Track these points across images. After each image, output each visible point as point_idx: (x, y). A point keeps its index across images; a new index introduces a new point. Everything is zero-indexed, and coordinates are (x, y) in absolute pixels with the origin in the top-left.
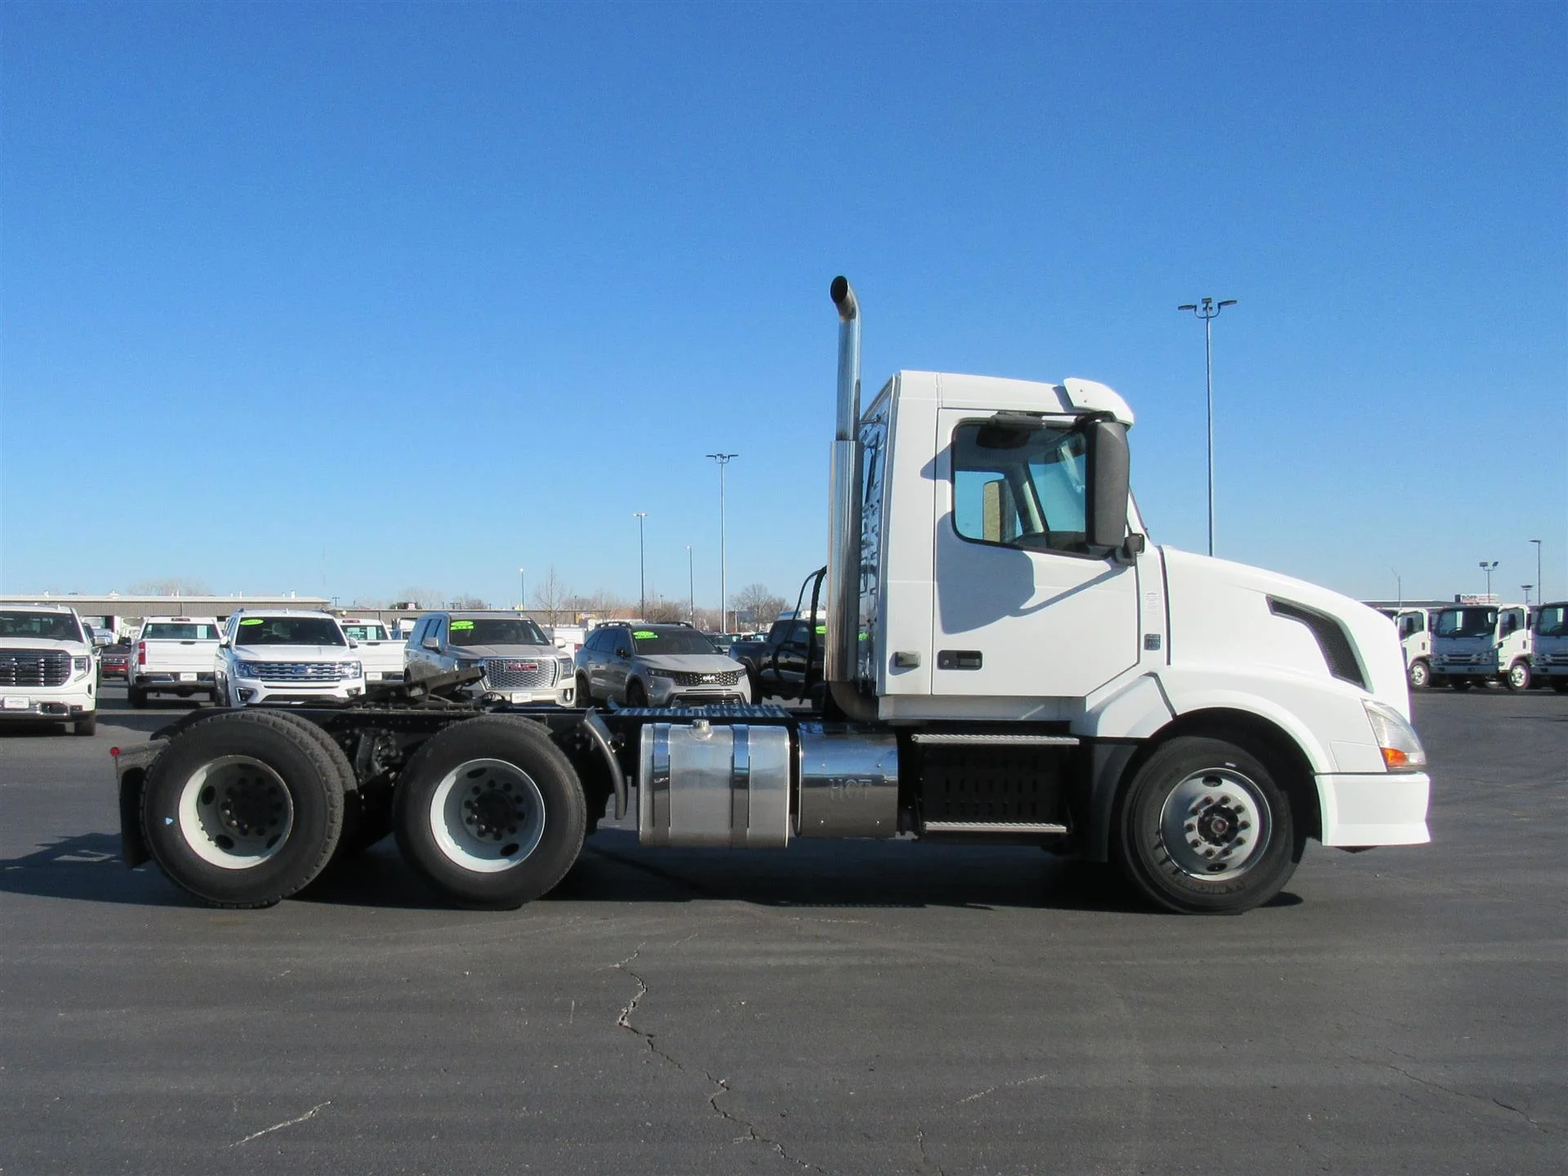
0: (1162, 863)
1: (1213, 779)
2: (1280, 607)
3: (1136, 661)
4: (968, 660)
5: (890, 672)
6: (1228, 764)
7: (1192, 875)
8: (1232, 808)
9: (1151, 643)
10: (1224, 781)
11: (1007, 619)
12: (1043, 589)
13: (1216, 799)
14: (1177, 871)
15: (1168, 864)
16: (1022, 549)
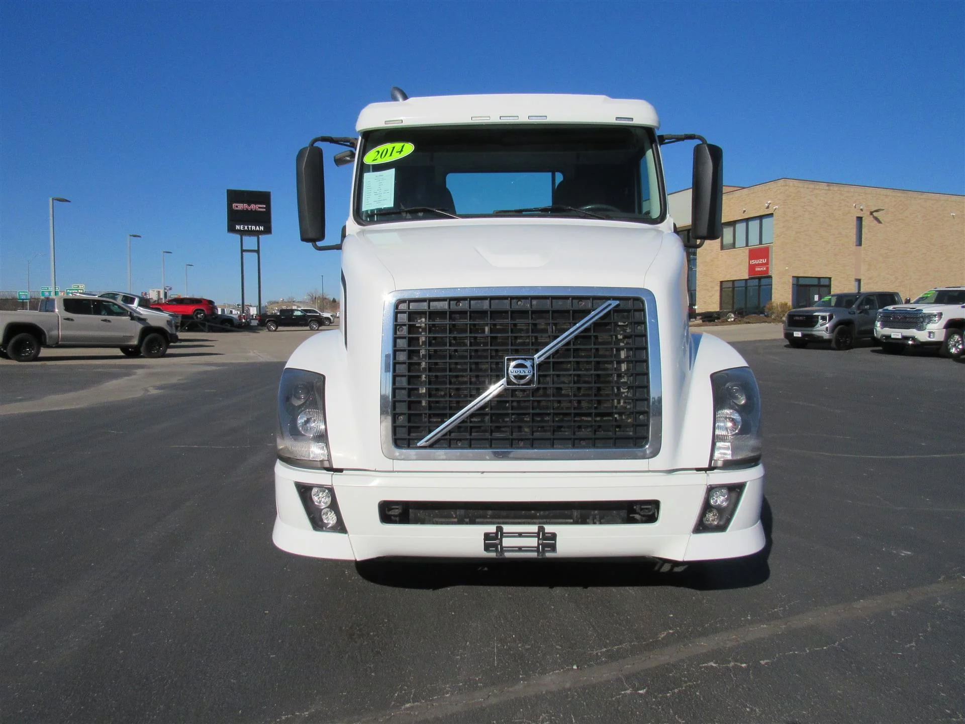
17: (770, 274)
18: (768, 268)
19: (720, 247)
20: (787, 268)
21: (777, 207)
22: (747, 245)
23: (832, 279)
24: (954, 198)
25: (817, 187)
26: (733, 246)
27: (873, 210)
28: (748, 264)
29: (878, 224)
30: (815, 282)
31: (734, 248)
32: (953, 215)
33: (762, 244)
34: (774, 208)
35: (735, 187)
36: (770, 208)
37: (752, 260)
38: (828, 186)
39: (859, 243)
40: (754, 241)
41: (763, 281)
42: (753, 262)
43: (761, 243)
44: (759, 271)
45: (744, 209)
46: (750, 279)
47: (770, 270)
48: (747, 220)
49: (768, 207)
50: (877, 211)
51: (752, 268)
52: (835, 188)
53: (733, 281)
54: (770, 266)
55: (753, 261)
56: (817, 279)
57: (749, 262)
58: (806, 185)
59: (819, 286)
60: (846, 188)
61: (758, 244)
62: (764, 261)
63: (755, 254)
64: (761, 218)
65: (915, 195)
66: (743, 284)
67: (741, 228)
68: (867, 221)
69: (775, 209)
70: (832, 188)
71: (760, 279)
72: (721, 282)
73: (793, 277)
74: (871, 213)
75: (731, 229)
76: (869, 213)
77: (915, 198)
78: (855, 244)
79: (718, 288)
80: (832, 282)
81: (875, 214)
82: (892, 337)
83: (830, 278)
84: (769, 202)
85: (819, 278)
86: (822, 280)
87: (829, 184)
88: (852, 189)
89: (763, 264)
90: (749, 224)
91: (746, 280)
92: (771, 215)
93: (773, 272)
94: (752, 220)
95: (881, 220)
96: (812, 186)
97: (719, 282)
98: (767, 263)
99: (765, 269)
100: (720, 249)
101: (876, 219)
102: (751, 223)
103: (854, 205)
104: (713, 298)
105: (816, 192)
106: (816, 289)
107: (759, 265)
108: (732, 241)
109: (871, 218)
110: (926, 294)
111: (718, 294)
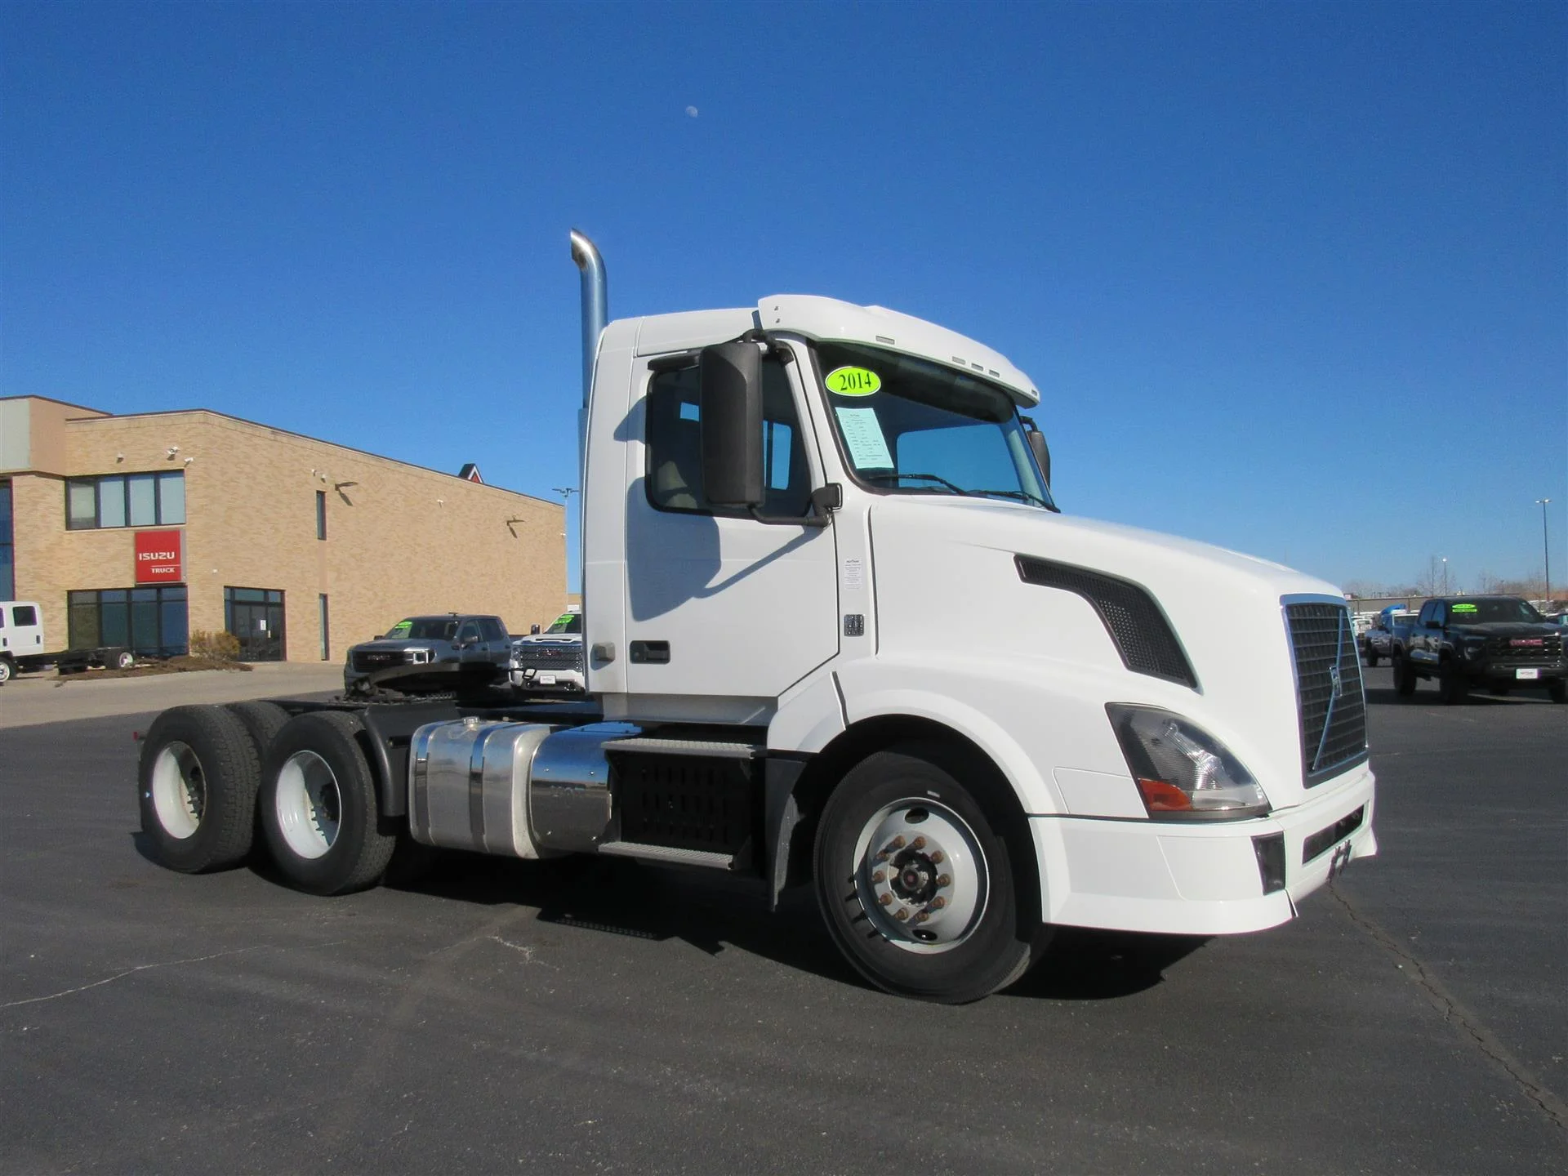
0: (857, 919)
1: (918, 814)
2: (1035, 570)
3: (837, 651)
4: (652, 652)
5: (592, 666)
6: (929, 793)
7: (896, 942)
8: (929, 855)
9: (854, 626)
10: (931, 815)
11: (693, 602)
12: (730, 564)
13: (908, 842)
14: (876, 933)
15: (862, 923)
16: (712, 514)
17: (183, 581)
18: (178, 570)
19: (64, 523)
20: (215, 571)
21: (192, 459)
22: (127, 524)
23: (286, 593)
24: (438, 476)
25: (257, 433)
26: (95, 523)
27: (340, 483)
28: (133, 559)
29: (347, 506)
30: (260, 597)
31: (98, 527)
32: (440, 503)
33: (161, 525)
34: (186, 460)
35: (97, 412)
36: (177, 460)
37: (143, 552)
38: (273, 433)
39: (322, 536)
40: (143, 515)
41: (167, 593)
42: (146, 556)
43: (158, 522)
44: (156, 574)
45: (120, 456)
46: (136, 588)
47: (182, 573)
48: (126, 477)
49: (172, 458)
50: (346, 485)
51: (142, 568)
52: (284, 439)
53: (99, 592)
54: (182, 565)
55: (144, 555)
56: (262, 593)
57: (137, 557)
58: (239, 426)
59: (266, 604)
60: (300, 442)
61: (154, 523)
62: (171, 556)
63: (144, 541)
64: (157, 475)
65: (392, 465)
66: (123, 597)
67: (112, 492)
68: (332, 499)
69: (188, 463)
70: (279, 438)
71: (159, 588)
72: (70, 593)
73: (225, 587)
74: (337, 487)
75: (90, 491)
76: (334, 488)
77: (393, 471)
78: (317, 537)
79: (64, 604)
80: (286, 599)
81: (342, 489)
82: (542, 682)
83: (282, 592)
84: (175, 448)
85: (266, 591)
86: (270, 593)
87: (275, 430)
88: (309, 443)
89: (167, 562)
90: (131, 487)
91: (129, 590)
92: (179, 472)
93: (190, 577)
94: (138, 479)
95: (350, 500)
96: (248, 430)
97: (66, 593)
98: (177, 560)
99: (172, 570)
100: (64, 527)
101: (344, 497)
102: (134, 484)
103: (313, 471)
104: (53, 622)
105: (256, 441)
106: (262, 609)
107: (159, 562)
108: (92, 514)
109: (337, 495)
110: (560, 619)
111: (64, 614)
